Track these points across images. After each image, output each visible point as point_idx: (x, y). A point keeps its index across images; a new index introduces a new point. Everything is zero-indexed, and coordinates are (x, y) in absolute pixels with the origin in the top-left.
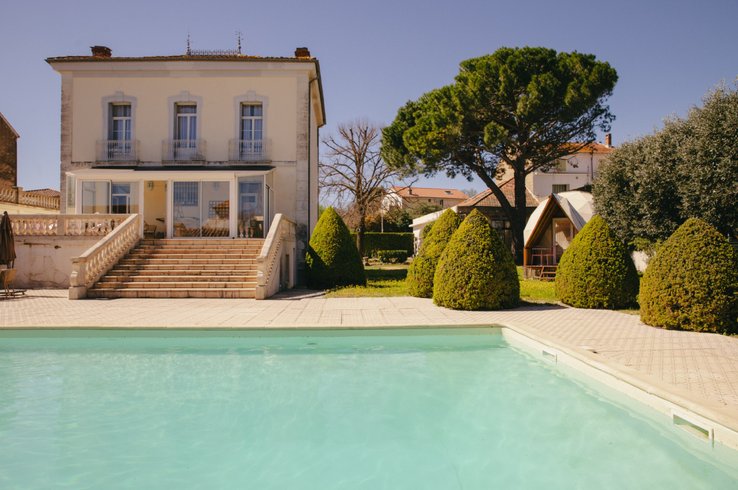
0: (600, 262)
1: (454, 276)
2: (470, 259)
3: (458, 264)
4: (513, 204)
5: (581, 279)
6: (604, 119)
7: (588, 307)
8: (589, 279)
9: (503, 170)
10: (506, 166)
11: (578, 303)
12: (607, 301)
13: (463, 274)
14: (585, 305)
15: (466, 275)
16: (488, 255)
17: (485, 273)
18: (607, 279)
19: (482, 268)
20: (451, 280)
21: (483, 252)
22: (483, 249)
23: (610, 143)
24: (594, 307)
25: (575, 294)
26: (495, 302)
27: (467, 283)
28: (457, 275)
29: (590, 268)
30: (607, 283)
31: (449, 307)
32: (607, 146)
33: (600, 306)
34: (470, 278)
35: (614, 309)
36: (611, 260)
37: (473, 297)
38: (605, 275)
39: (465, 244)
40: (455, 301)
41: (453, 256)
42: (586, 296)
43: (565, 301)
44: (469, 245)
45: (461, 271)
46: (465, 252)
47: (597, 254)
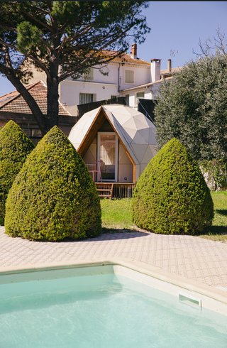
0: (181, 187)
1: (35, 202)
2: (53, 184)
3: (40, 188)
4: (44, 112)
5: (162, 205)
6: (139, 29)
7: (170, 233)
8: (170, 204)
9: (31, 74)
10: (33, 68)
11: (159, 229)
12: (188, 227)
13: (46, 201)
14: (166, 231)
15: (50, 201)
16: (73, 180)
17: (71, 199)
18: (188, 204)
19: (68, 194)
20: (31, 208)
21: (67, 176)
22: (68, 173)
23: (135, 54)
24: (175, 233)
25: (156, 220)
26: (81, 232)
27: (51, 211)
28: (39, 202)
29: (171, 193)
30: (187, 208)
31: (29, 238)
32: (132, 57)
33: (181, 232)
34: (54, 205)
35: (194, 235)
36: (190, 185)
37: (58, 226)
38: (186, 200)
39: (47, 166)
40: (37, 231)
41: (32, 180)
42: (168, 222)
43: (145, 226)
44: (51, 168)
45: (43, 198)
46: (47, 176)
47: (178, 179)
